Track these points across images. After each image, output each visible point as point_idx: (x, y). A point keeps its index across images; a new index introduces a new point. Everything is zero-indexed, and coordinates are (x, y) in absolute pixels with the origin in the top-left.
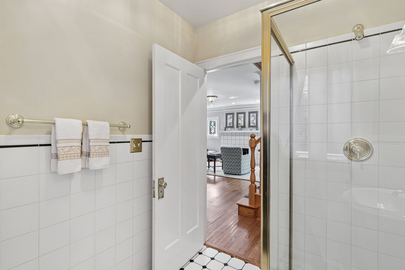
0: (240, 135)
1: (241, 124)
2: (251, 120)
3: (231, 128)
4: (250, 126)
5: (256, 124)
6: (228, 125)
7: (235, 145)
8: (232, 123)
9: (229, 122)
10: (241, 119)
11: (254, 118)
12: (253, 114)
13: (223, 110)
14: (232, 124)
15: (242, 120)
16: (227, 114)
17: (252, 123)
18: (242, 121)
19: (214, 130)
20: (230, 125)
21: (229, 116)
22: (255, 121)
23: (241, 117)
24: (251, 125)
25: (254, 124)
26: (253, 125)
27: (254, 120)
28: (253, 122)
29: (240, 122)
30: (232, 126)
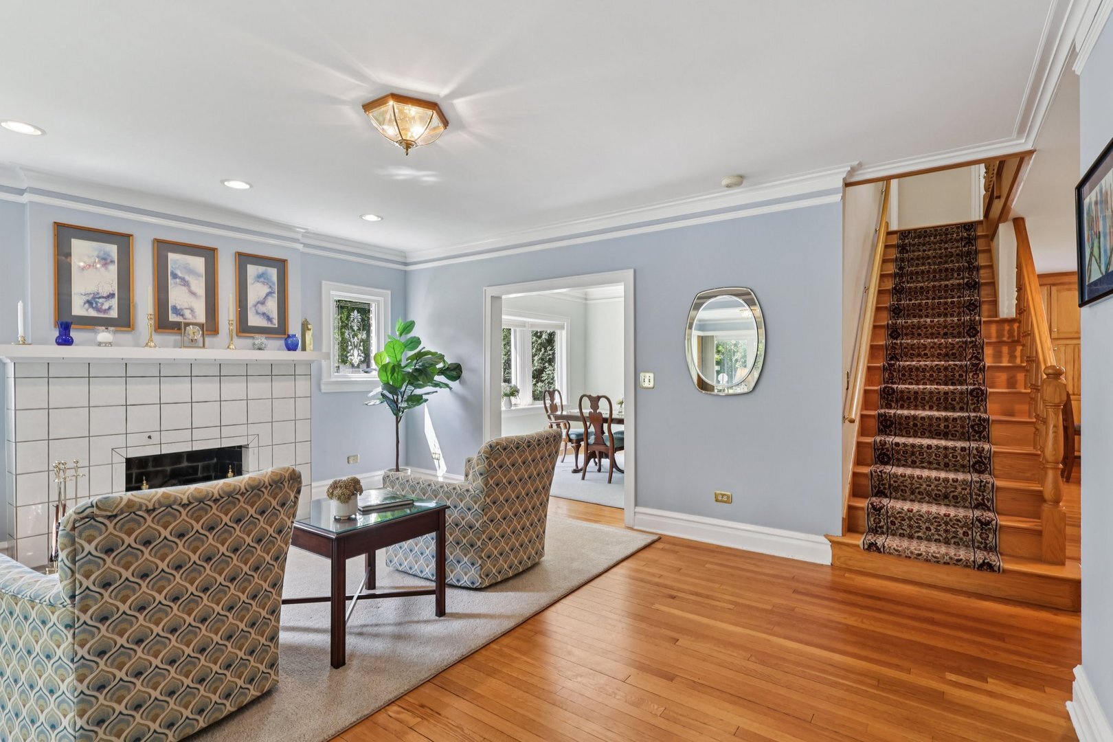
0: (191, 372)
1: (187, 313)
2: (252, 298)
3: (115, 332)
4: (244, 329)
5: (276, 321)
6: (78, 308)
7: (155, 436)
8: (111, 296)
9: (92, 289)
10: (186, 283)
11: (266, 290)
12: (261, 269)
13: (21, 192)
14: (114, 302)
15: (194, 288)
16: (64, 234)
17: (257, 313)
18: (193, 294)
20: (99, 310)
21: (81, 250)
22: (272, 306)
23: (192, 272)
24: (254, 320)
25: (269, 319)
26: (263, 323)
27: (269, 298)
28: (262, 309)
29: (177, 296)
30: (114, 314)
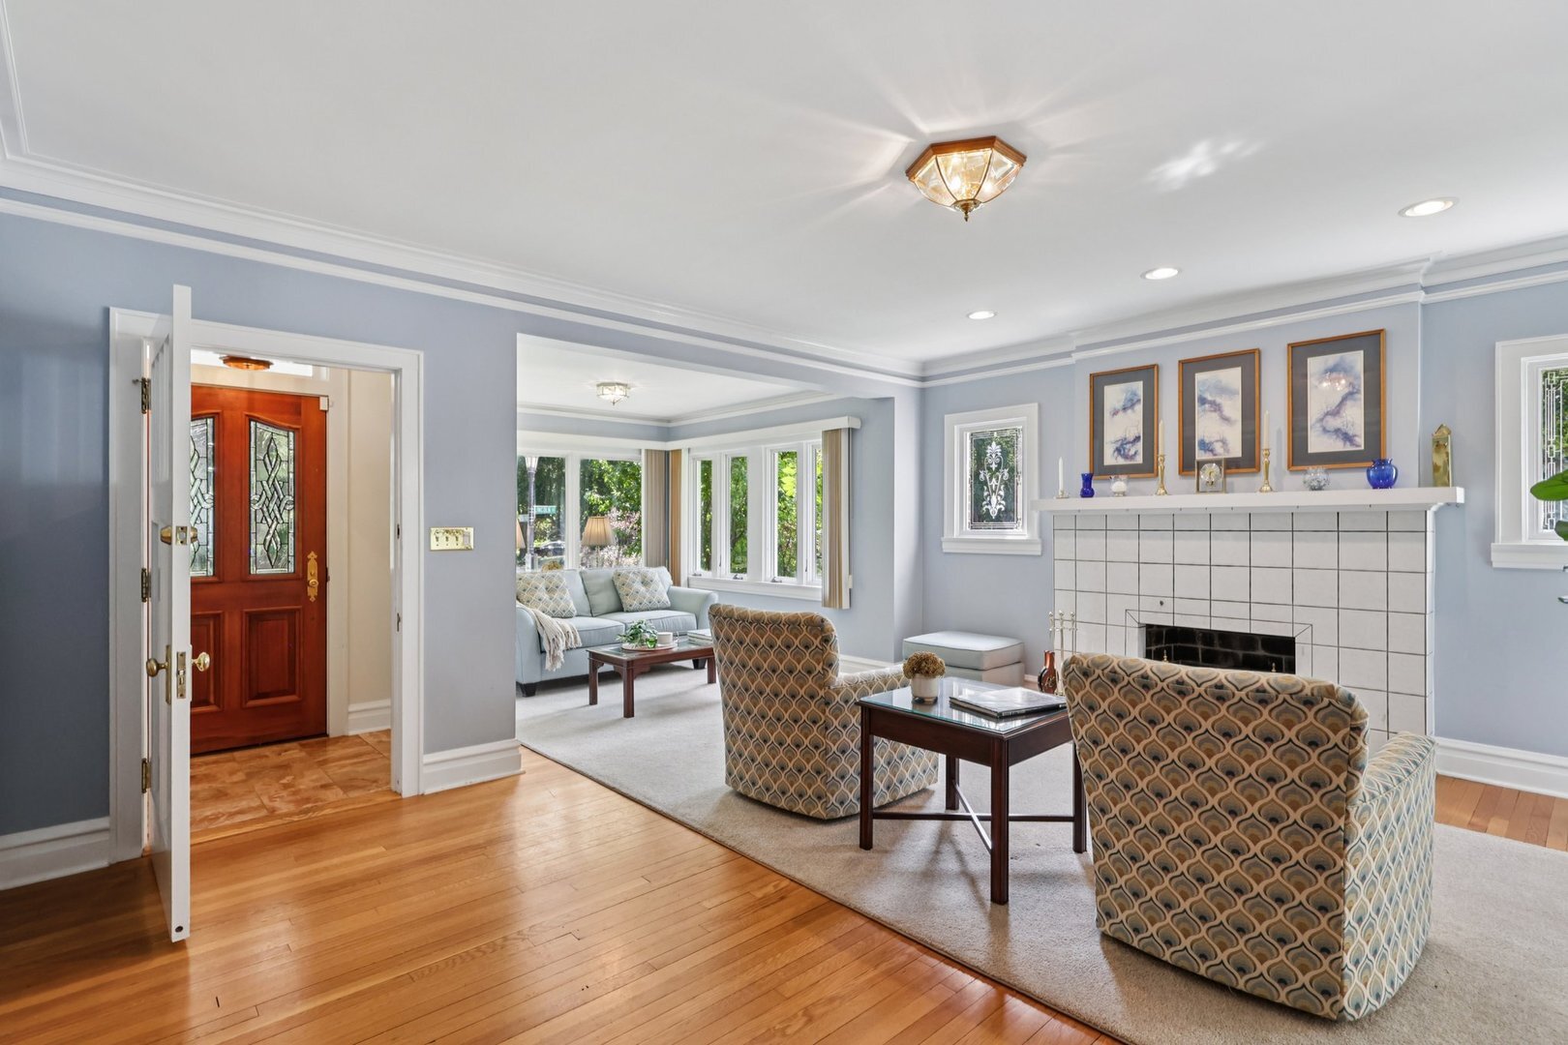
0: (1210, 526)
1: (1218, 448)
2: (1315, 409)
3: (1129, 480)
4: (1299, 456)
5: (1361, 441)
6: (1110, 459)
7: (1168, 602)
8: (1137, 439)
9: (1119, 435)
10: (1216, 407)
11: (1341, 386)
12: (1332, 359)
13: (1068, 354)
14: (1140, 446)
15: (1227, 412)
16: (1098, 382)
17: (1325, 430)
18: (1226, 419)
19: (1002, 493)
20: (1126, 457)
21: (1114, 394)
22: (1354, 417)
23: (1223, 390)
24: (1317, 443)
25: (1348, 438)
26: (1337, 446)
27: (1349, 403)
28: (1333, 423)
29: (1206, 427)
30: (1139, 460)
